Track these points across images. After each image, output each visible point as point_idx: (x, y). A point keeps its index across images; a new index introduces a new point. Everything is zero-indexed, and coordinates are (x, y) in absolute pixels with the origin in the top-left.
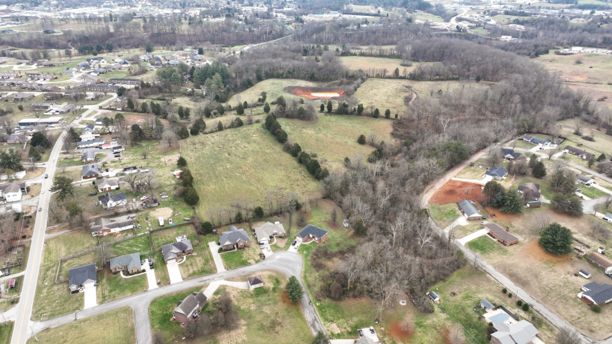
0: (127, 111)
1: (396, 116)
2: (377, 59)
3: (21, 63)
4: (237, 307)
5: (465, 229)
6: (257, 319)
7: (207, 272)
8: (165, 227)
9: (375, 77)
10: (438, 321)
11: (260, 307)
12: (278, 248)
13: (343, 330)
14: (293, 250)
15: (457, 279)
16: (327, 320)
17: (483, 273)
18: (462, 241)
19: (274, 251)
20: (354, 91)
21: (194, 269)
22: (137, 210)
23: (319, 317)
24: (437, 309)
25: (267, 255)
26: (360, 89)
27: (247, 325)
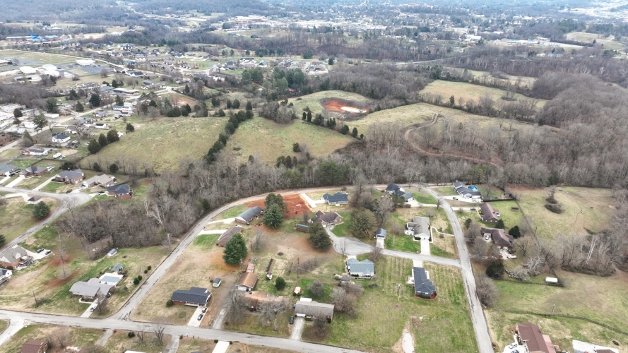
0: (186, 94)
1: (362, 136)
2: (484, 88)
3: (201, 57)
4: (5, 208)
5: (219, 226)
6: (4, 218)
7: (28, 187)
8: (54, 160)
9: (430, 102)
10: (86, 266)
11: (15, 213)
12: (88, 191)
13: (35, 245)
14: (93, 195)
15: (146, 251)
16: (36, 236)
17: (165, 254)
18: (203, 232)
19: (82, 191)
20: (376, 110)
21: (26, 184)
22: (61, 147)
23: (34, 233)
24: (100, 260)
25: (74, 192)
26: (388, 110)
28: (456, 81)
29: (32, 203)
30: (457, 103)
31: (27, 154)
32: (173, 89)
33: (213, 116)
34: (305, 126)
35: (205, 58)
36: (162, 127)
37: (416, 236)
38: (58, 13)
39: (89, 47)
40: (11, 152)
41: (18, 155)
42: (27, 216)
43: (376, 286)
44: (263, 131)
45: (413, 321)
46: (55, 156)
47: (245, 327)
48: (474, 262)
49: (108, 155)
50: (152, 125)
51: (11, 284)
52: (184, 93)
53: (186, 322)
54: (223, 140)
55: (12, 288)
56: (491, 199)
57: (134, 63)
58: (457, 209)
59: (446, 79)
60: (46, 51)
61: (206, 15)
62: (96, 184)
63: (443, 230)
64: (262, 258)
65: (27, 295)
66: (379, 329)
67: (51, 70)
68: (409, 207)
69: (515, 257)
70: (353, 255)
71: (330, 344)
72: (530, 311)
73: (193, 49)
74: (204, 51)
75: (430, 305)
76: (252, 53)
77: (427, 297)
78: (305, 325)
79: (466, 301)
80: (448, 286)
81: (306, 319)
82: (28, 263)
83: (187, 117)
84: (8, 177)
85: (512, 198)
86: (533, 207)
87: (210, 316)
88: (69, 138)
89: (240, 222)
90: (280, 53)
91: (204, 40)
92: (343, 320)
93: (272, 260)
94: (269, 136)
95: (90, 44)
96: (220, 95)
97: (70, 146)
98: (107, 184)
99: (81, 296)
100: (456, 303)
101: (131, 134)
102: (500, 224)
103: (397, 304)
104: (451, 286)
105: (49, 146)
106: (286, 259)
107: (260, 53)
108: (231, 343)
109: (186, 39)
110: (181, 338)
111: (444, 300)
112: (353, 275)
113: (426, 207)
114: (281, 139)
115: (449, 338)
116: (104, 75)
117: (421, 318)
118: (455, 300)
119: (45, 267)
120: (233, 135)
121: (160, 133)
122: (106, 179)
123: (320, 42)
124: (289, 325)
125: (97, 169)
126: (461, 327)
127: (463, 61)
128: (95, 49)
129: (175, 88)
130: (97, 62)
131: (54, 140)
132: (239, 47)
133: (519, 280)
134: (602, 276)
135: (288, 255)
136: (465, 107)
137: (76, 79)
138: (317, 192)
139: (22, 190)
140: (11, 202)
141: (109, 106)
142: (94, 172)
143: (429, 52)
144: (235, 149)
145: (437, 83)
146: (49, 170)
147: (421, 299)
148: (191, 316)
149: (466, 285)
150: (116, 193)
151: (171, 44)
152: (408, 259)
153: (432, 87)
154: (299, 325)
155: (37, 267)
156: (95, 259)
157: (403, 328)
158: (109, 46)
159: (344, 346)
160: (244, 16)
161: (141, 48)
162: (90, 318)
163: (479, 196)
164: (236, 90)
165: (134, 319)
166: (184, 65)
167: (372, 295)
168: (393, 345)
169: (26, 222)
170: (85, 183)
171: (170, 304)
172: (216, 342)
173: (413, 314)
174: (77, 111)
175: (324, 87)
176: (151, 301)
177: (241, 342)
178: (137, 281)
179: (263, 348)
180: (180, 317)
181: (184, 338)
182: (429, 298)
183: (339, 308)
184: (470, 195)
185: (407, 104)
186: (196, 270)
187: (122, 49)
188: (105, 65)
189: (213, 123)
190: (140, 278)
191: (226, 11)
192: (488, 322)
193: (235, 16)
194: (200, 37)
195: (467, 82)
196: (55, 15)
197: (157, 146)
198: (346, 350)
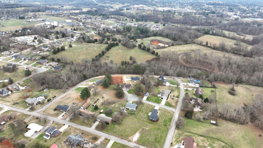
1: (159, 55)
2: (228, 39)
4: (17, 70)
5: (86, 85)
8: (40, 55)
9: (198, 44)
10: (36, 93)
11: (20, 73)
12: (47, 67)
13: (23, 84)
14: (48, 69)
15: (57, 90)
16: (24, 81)
17: (63, 92)
18: (80, 86)
19: (45, 67)
21: (27, 63)
22: (44, 51)
23: (24, 80)
24: (41, 92)
25: (42, 67)
26: (177, 46)
27: (13, 74)
28: (216, 36)
29: (26, 69)
30: (209, 45)
31: (32, 52)
33: (104, 44)
34: (138, 50)
35: (114, 21)
36: (83, 46)
37: (162, 97)
38: (68, 2)
39: (73, 15)
40: (28, 51)
41: (29, 53)
42: (23, 74)
43: (135, 114)
44: (120, 51)
45: (143, 129)
47: (77, 122)
48: (182, 110)
49: (59, 56)
50: (79, 46)
51: (10, 96)
52: (97, 34)
53: (58, 116)
54: (103, 53)
55: (10, 98)
56: (204, 86)
57: (85, 22)
58: (186, 88)
59: (211, 35)
60: (57, 16)
61: (122, 4)
62: (50, 65)
63: (175, 96)
64: (95, 98)
65: (13, 101)
66: (127, 130)
67: (55, 24)
68: (165, 85)
69: (202, 111)
70: (131, 101)
71: (105, 132)
72: (196, 133)
73: (111, 18)
74: (115, 18)
75: (154, 124)
76: (134, 20)
77: (154, 121)
78: (99, 124)
79: (170, 125)
80: (165, 118)
81: (100, 122)
82: (18, 90)
83: (94, 44)
84: (23, 60)
85: (214, 87)
86: (222, 91)
87: (66, 116)
88: (48, 48)
89: (94, 84)
90: (146, 21)
91: (118, 14)
92: (114, 124)
93: (98, 99)
94: (122, 53)
95: (73, 14)
96: (112, 36)
97: (48, 51)
99: (29, 103)
100: (165, 125)
101: (70, 48)
102: (201, 97)
103: (140, 122)
104: (166, 118)
105: (41, 51)
106: (104, 99)
107: (137, 20)
108: (69, 126)
109: (111, 13)
110: (53, 122)
111: (160, 123)
112: (127, 109)
113: (172, 86)
114: (127, 55)
115: (155, 138)
116: (73, 26)
117: (147, 129)
118: (165, 124)
119: (23, 92)
120: (108, 52)
121: (81, 48)
122: (54, 64)
124: (93, 123)
125: (53, 60)
126: (162, 134)
127: (225, 27)
128: (74, 16)
129: (95, 32)
130: (72, 21)
131: (43, 48)
132: (130, 18)
133: (199, 120)
134: (240, 124)
135: (106, 98)
136: (213, 47)
137: (62, 27)
138: (130, 76)
139: (25, 65)
140: (20, 69)
141: (68, 37)
142: (52, 61)
143: (211, 22)
144: (107, 57)
145: (206, 36)
146: (37, 59)
147: (151, 121)
148: (60, 115)
149: (173, 118)
150: (56, 69)
151: (104, 15)
152: (154, 106)
153: (203, 38)
154: (97, 123)
155: (20, 92)
156: (39, 91)
157: (137, 131)
158: (80, 15)
159: (110, 134)
160: (137, 5)
161: (92, 16)
162: (28, 111)
163: (198, 84)
164: (119, 34)
165: (42, 113)
166: (104, 23)
167: (131, 117)
168: (130, 137)
169: (23, 76)
170: (47, 64)
171: (55, 110)
172: (64, 125)
173: (144, 127)
174: (56, 39)
175: (155, 35)
176: (50, 108)
177: (73, 126)
179: (79, 130)
180: (57, 115)
181: (54, 122)
183: (114, 120)
184: (195, 83)
185: (187, 44)
186: (70, 99)
187: (84, 16)
188: (75, 22)
189: (102, 47)
190: (50, 100)
191: (131, 3)
192: (175, 134)
193: (134, 5)
194: (116, 13)
195: (221, 36)
196: (67, 3)
197: (78, 53)
198: (110, 135)
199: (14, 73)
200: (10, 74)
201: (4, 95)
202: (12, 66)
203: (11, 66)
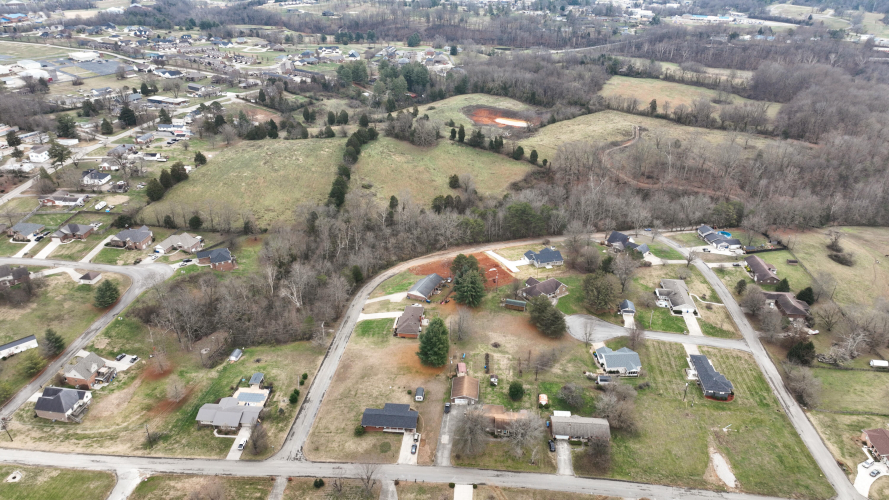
0: (260, 104)
1: (545, 161)
2: (683, 87)
3: (257, 45)
4: (46, 292)
5: (386, 306)
6: (49, 308)
7: (72, 258)
8: (98, 212)
9: (620, 110)
10: (204, 378)
11: (65, 300)
12: (165, 260)
13: (109, 348)
14: (176, 266)
15: (287, 349)
16: (107, 334)
17: (320, 353)
18: (363, 317)
19: (157, 261)
20: (549, 123)
21: (65, 252)
22: (101, 192)
23: (103, 329)
24: (220, 367)
25: (144, 262)
26: (565, 122)
27: (34, 310)
28: (641, 77)
29: (87, 282)
30: (660, 110)
31: (50, 204)
32: (238, 97)
33: (317, 137)
34: (456, 149)
35: (263, 46)
36: (247, 156)
37: (675, 308)
39: (79, 31)
40: (22, 202)
41: (38, 207)
42: (84, 303)
43: (648, 385)
44: (398, 158)
45: (717, 435)
46: (98, 206)
47: (486, 460)
48: (767, 342)
49: (178, 202)
50: (230, 153)
51: (93, 412)
52: (256, 103)
53: (394, 458)
54: (345, 173)
55: (97, 419)
56: (756, 249)
57: (162, 56)
58: (716, 265)
59: (626, 74)
60: (13, 39)
62: (175, 249)
63: (707, 297)
64: (472, 353)
65: (126, 429)
66: (676, 450)
67: (35, 71)
68: (648, 265)
69: (817, 332)
70: (599, 341)
71: (618, 478)
72: (867, 410)
73: (242, 34)
74: (258, 36)
75: (730, 409)
76: (330, 38)
77: (723, 399)
78: (573, 452)
79: (776, 401)
80: (744, 380)
81: (572, 443)
82: (110, 377)
83: (277, 140)
84: (33, 244)
85: (782, 247)
86: (813, 258)
87: (427, 448)
88: (109, 177)
89: (416, 299)
90: (372, 38)
91: (251, 20)
92: (623, 440)
93: (487, 356)
94: (410, 166)
95: (80, 26)
96: (311, 103)
97: (114, 191)
98: (192, 247)
99: (217, 427)
100: (763, 404)
101: (203, 169)
102: (783, 286)
103: (687, 411)
104: (747, 380)
105: (83, 191)
106: (507, 353)
107: (343, 39)
108: (475, 487)
109: (223, 18)
110: (397, 483)
111: (746, 401)
112: (611, 372)
113: (672, 265)
114: (427, 169)
115: (774, 456)
116: (121, 76)
117: (725, 430)
118: (761, 401)
119: (137, 382)
120: (356, 166)
121: (246, 164)
122: (190, 241)
123: (428, 21)
124: (550, 454)
125: (170, 225)
126: (782, 440)
127: (639, 47)
128: (91, 34)
129: (242, 95)
130: (101, 55)
131: (87, 180)
132: (307, 30)
133: (835, 365)
135: (508, 346)
136: (672, 116)
137: (77, 83)
138: (507, 248)
139: (63, 262)
140: (53, 283)
141: (151, 124)
142: (165, 231)
143: (589, 34)
144: (364, 187)
145: (616, 80)
146: (95, 229)
147: (715, 402)
148: (399, 448)
149: (767, 376)
150: (211, 261)
151: (205, 26)
152: (676, 344)
153: (610, 87)
154: (564, 454)
155: (124, 384)
156: (212, 366)
157: (706, 446)
158: (110, 30)
161: (162, 32)
162: (241, 460)
163: (738, 246)
164: (332, 96)
165: (312, 458)
166: (238, 57)
167: (647, 399)
168: (704, 473)
169: (85, 313)
170: (158, 247)
171: (360, 432)
172: (452, 486)
173: (713, 425)
174: (103, 134)
175: (460, 90)
176: (326, 428)
177: (489, 483)
178: (294, 399)
179: (524, 491)
180: (383, 451)
181: (401, 484)
182: (726, 399)
183: (615, 423)
184: (726, 244)
185: (590, 112)
186: (379, 376)
187: (132, 34)
188: (116, 60)
189: (321, 148)
192: (819, 431)
194: (245, 15)
195: (657, 78)
197: (248, 185)
198: (644, 486)
199: (34, 306)
200: (21, 312)
201: (70, 412)
202: (11, 277)
203: (7, 275)
